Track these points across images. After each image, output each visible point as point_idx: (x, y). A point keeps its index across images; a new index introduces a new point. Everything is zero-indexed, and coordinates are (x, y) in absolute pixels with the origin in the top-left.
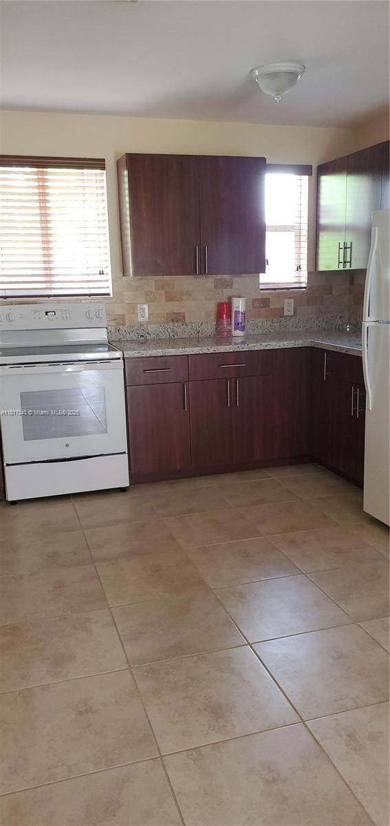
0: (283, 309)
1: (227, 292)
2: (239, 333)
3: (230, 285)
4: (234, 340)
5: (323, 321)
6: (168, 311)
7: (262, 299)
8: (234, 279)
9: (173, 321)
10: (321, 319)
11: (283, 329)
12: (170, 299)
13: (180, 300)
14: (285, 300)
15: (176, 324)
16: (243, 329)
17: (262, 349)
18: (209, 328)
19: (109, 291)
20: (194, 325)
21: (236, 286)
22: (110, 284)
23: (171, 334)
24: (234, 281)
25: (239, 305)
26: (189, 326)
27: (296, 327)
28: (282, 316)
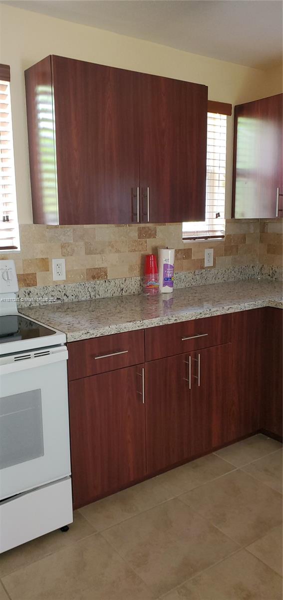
0: (204, 259)
1: (151, 243)
2: (168, 289)
3: (153, 235)
4: (163, 298)
5: (239, 271)
6: (88, 267)
7: (184, 249)
8: (157, 227)
9: (94, 278)
10: (236, 269)
11: (204, 282)
12: (89, 252)
13: (102, 252)
14: (206, 250)
15: (98, 282)
16: (171, 285)
17: (224, 313)
18: (133, 284)
19: (16, 243)
20: (117, 281)
21: (159, 235)
22: (16, 234)
23: (92, 294)
24: (158, 230)
25: (168, 257)
26: (112, 283)
27: (215, 279)
28: (202, 268)
